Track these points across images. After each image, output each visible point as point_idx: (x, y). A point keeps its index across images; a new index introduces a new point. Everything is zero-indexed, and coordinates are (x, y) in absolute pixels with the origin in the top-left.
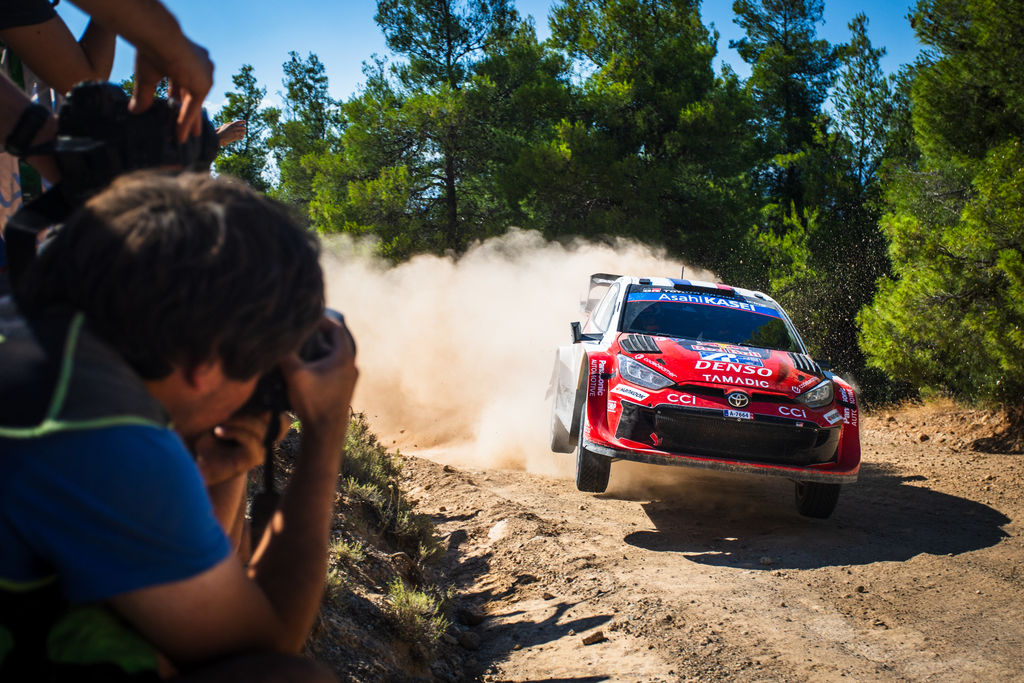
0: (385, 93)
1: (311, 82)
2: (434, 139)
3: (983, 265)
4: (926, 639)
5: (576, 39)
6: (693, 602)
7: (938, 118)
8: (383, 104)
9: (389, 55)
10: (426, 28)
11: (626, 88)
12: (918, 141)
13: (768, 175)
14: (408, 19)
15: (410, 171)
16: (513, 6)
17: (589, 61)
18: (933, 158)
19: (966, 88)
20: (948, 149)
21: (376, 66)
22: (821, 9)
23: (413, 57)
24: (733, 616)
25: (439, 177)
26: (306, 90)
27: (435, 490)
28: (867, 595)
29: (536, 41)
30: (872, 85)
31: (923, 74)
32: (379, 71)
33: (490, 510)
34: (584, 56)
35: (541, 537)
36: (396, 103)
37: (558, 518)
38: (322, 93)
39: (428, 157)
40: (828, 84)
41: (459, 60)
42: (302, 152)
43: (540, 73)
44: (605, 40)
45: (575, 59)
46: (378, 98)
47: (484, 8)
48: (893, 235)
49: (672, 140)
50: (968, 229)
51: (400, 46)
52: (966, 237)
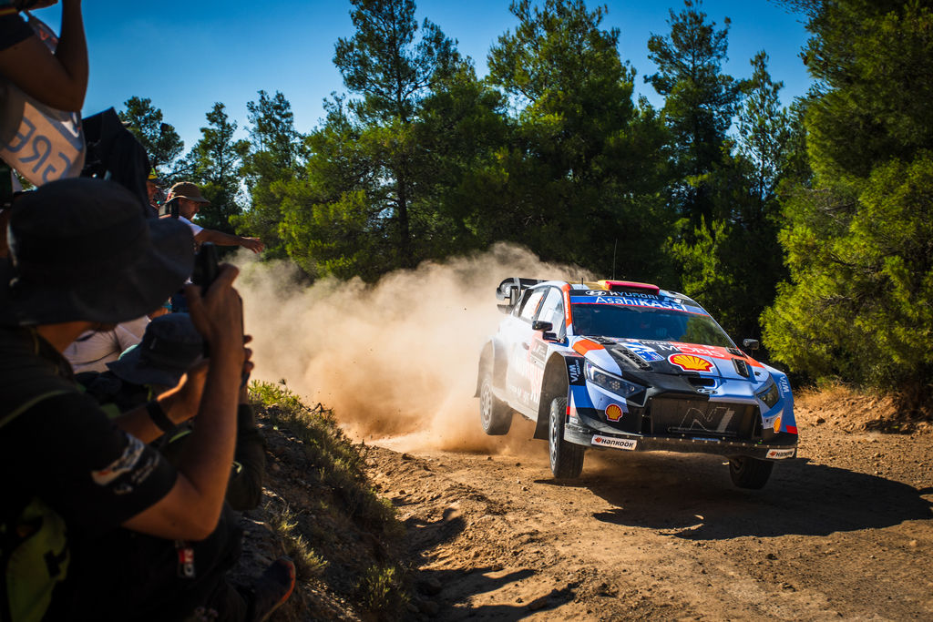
0: (344, 126)
1: (278, 117)
2: (388, 166)
3: (869, 270)
4: (828, 600)
5: (512, 75)
6: (625, 571)
7: (828, 143)
8: (342, 136)
9: (347, 93)
10: (378, 69)
11: (557, 119)
12: (813, 165)
13: (680, 193)
14: (363, 62)
15: (367, 194)
16: (455, 50)
17: (523, 96)
18: (825, 178)
19: (852, 117)
20: (839, 171)
21: (335, 103)
22: (725, 48)
23: (368, 94)
24: (660, 583)
25: (391, 199)
26: (274, 125)
27: (395, 475)
28: (776, 561)
29: (475, 79)
30: (771, 114)
31: (814, 104)
32: (338, 107)
33: (444, 493)
34: (519, 92)
35: (490, 516)
36: (354, 135)
37: (504, 499)
38: (288, 128)
39: (383, 182)
40: (732, 113)
41: (409, 97)
42: (272, 180)
43: (481, 108)
44: (537, 78)
45: (511, 94)
46: (337, 130)
47: (430, 51)
48: (791, 246)
49: (598, 163)
50: (856, 239)
51: (357, 85)
52: (855, 247)
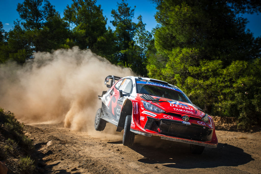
0: (20, 30)
2: (33, 42)
5: (71, 18)
7: (161, 41)
8: (19, 32)
9: (21, 20)
10: (30, 13)
11: (84, 31)
12: (156, 47)
13: (119, 55)
14: (26, 11)
15: (26, 51)
16: (54, 9)
17: (74, 24)
18: (160, 51)
19: (167, 34)
21: (18, 23)
23: (27, 20)
25: (34, 53)
27: (33, 133)
29: (60, 18)
31: (157, 30)
33: (47, 138)
34: (73, 23)
35: (61, 145)
36: (23, 32)
37: (65, 140)
39: (31, 47)
41: (40, 22)
43: (62, 27)
44: (78, 19)
45: (71, 23)
47: (46, 9)
48: (149, 70)
49: (95, 45)
50: (168, 69)
51: (24, 17)
52: (167, 71)
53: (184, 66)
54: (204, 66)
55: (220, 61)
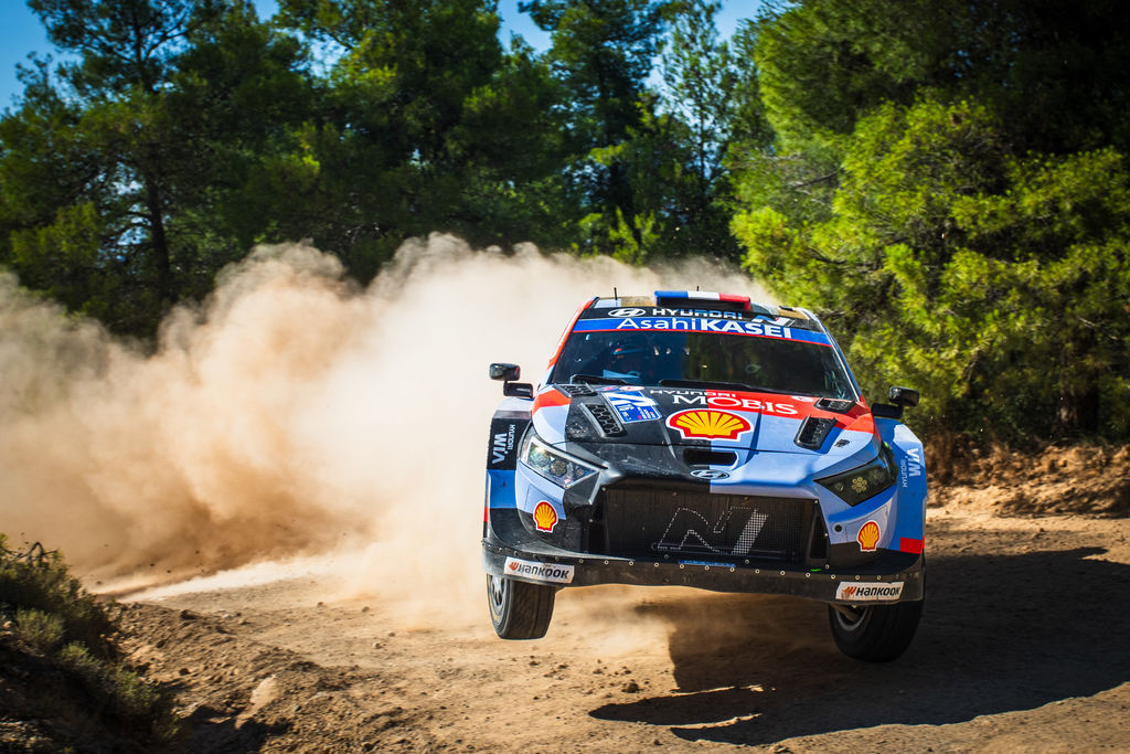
0: (52, 105)
2: (128, 163)
3: (865, 269)
5: (313, 14)
7: (792, 86)
8: (51, 121)
9: (54, 53)
10: (102, 12)
11: (388, 75)
12: (771, 118)
13: (584, 177)
15: (99, 209)
17: (334, 43)
18: (791, 138)
19: (822, 45)
20: (809, 125)
21: (37, 70)
23: (89, 53)
25: (139, 214)
27: (171, 645)
29: (257, 21)
30: (708, 49)
31: (766, 30)
32: (41, 76)
33: (250, 665)
34: (326, 37)
35: (325, 693)
36: (70, 117)
37: (345, 663)
39: (122, 189)
40: (651, 52)
41: (153, 53)
43: (270, 65)
44: (353, 13)
45: (314, 41)
46: (43, 112)
48: (749, 240)
49: (455, 138)
50: (841, 226)
51: (68, 39)
52: (843, 235)
53: (929, 199)
54: (1034, 187)
55: (1111, 156)
